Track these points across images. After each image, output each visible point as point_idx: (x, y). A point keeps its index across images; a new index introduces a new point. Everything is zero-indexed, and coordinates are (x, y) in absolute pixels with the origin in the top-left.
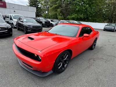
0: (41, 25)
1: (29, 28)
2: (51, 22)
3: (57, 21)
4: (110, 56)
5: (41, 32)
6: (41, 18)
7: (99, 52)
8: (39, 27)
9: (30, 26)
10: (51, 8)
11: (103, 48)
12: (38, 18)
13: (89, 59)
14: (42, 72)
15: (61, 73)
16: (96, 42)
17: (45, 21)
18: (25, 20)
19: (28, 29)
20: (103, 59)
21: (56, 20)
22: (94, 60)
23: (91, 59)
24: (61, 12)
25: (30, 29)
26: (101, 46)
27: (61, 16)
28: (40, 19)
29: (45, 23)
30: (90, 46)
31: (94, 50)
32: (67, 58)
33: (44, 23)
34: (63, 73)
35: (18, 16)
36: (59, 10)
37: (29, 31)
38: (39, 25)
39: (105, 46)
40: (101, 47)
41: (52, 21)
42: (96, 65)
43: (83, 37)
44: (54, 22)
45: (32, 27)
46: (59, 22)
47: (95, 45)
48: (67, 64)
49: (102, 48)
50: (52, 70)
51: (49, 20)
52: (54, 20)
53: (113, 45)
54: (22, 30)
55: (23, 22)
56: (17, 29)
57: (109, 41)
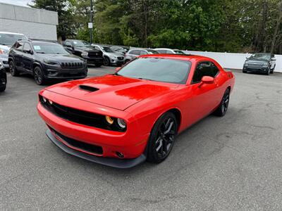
0: (82, 62)
1: (51, 68)
2: (105, 53)
3: (121, 49)
4: (261, 127)
6: (75, 42)
7: (237, 121)
8: (79, 65)
9: (54, 64)
10: (101, 14)
11: (246, 112)
12: (68, 42)
13: (217, 136)
14: (125, 157)
16: (228, 98)
17: (88, 49)
18: (37, 48)
19: (47, 73)
20: (247, 133)
21: (117, 47)
22: (228, 137)
23: (222, 134)
24: (130, 24)
25: (53, 72)
26: (240, 107)
27: (131, 35)
28: (73, 43)
29: (89, 55)
31: (226, 116)
32: (171, 129)
33: (85, 54)
35: (12, 36)
36: (124, 19)
37: (50, 76)
39: (250, 106)
40: (241, 110)
41: (106, 49)
42: (233, 145)
43: (202, 84)
44: (112, 52)
45: (59, 66)
46: (127, 54)
47: (226, 105)
48: (171, 142)
49: (243, 113)
50: (144, 153)
51: (100, 47)
52: (113, 47)
53: (267, 105)
54: (30, 77)
55: (32, 54)
56: (13, 73)
57: (257, 97)
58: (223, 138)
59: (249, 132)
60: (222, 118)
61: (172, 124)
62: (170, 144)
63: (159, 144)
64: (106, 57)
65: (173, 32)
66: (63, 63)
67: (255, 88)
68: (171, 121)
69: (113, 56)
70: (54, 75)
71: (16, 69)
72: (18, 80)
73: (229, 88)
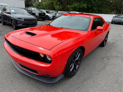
0: (35, 18)
1: (19, 21)
2: (47, 14)
3: (55, 12)
5: (36, 26)
6: (33, 9)
7: (112, 49)
8: (33, 20)
9: (21, 19)
11: (116, 44)
12: (29, 9)
13: (103, 58)
14: (51, 76)
15: (73, 77)
16: (107, 37)
17: (39, 12)
18: (13, 11)
19: (17, 23)
20: (118, 57)
22: (108, 59)
25: (20, 23)
27: (59, 5)
28: (31, 9)
29: (39, 15)
30: (100, 43)
31: (106, 47)
33: (37, 14)
34: (75, 76)
35: (2, 5)
37: (19, 25)
38: (32, 17)
39: (117, 41)
40: (113, 43)
41: (47, 12)
42: (112, 65)
44: (50, 13)
45: (23, 20)
46: (57, 14)
47: (106, 41)
48: (79, 65)
49: (114, 45)
50: (63, 73)
51: (44, 11)
52: (50, 11)
54: (10, 25)
55: (10, 14)
56: (3, 23)
57: (120, 36)
58: (105, 59)
59: (119, 56)
60: (104, 48)
61: (79, 54)
62: (78, 66)
63: (72, 67)
64: (47, 16)
65: (79, 4)
66: (25, 19)
67: (118, 31)
68: (79, 53)
69: (50, 15)
70: (21, 25)
71: (4, 21)
72: (5, 27)
73: (108, 32)
